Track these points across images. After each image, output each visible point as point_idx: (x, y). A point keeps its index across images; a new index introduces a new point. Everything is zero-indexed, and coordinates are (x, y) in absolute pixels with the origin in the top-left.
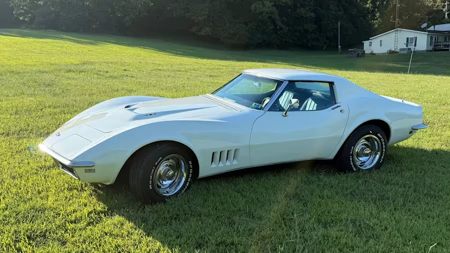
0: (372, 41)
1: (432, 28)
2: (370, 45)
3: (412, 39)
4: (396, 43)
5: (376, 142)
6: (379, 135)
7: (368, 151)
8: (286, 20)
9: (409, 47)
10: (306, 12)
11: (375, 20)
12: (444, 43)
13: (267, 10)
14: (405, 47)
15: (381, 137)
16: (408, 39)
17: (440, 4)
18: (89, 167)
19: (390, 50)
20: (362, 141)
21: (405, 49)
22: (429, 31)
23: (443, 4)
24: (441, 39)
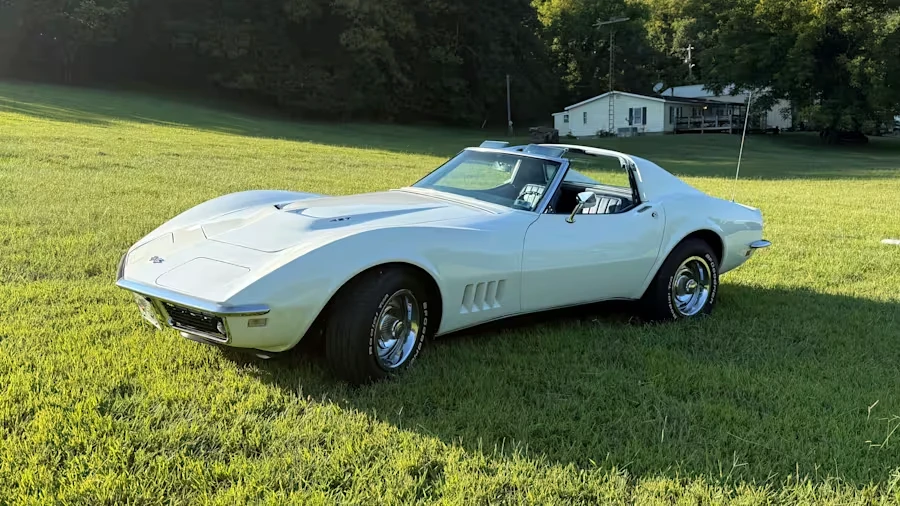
0: (570, 113)
1: (668, 92)
2: (567, 121)
3: (638, 110)
4: (612, 117)
5: (701, 270)
6: (708, 256)
7: (692, 284)
8: (409, 68)
9: (634, 125)
10: (447, 53)
11: (567, 74)
12: (693, 120)
13: (373, 46)
14: (626, 125)
15: (710, 259)
16: (631, 110)
17: (678, 50)
18: (260, 314)
19: (601, 131)
20: (683, 268)
21: (626, 130)
22: (666, 98)
23: (684, 49)
24: (687, 112)
